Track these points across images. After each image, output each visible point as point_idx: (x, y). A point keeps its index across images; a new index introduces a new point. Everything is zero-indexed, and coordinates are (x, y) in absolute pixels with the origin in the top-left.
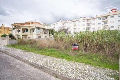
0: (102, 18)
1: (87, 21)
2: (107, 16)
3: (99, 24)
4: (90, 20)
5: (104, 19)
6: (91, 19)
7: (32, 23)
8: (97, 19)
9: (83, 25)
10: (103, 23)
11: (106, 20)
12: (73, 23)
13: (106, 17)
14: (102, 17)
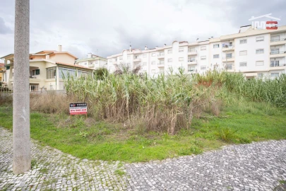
0: (221, 44)
1: (189, 51)
2: (233, 39)
3: (216, 56)
4: (197, 49)
5: (227, 46)
6: (198, 45)
7: (52, 54)
8: (212, 45)
9: (180, 59)
10: (224, 55)
11: (230, 48)
12: (158, 53)
13: (230, 41)
14: (222, 41)
